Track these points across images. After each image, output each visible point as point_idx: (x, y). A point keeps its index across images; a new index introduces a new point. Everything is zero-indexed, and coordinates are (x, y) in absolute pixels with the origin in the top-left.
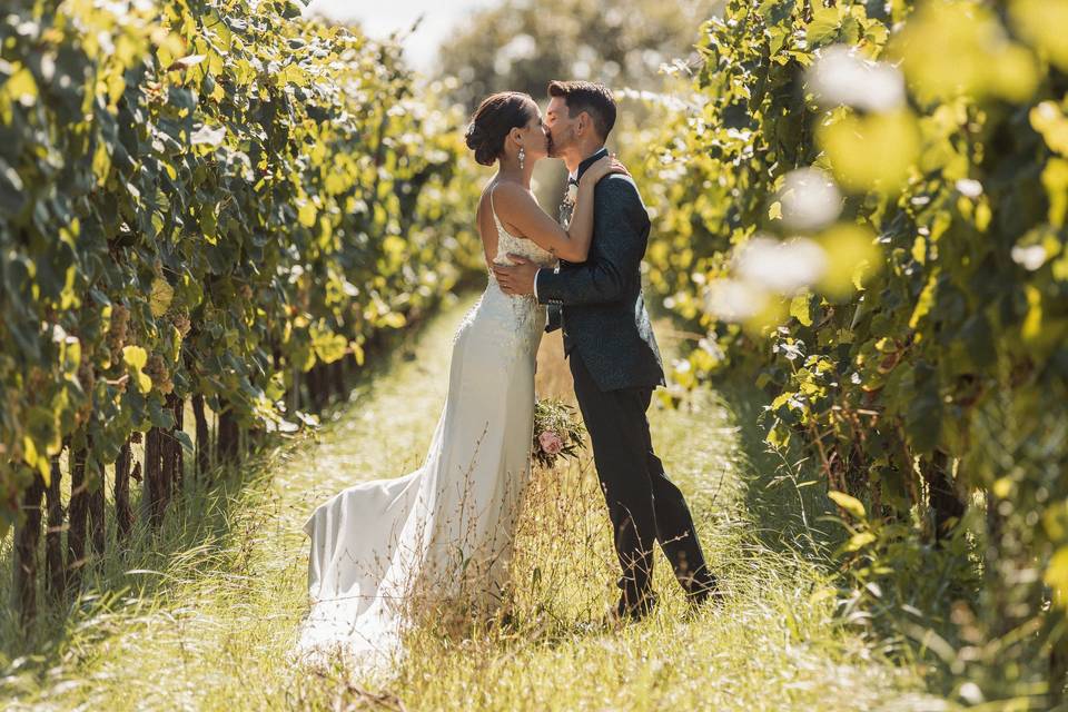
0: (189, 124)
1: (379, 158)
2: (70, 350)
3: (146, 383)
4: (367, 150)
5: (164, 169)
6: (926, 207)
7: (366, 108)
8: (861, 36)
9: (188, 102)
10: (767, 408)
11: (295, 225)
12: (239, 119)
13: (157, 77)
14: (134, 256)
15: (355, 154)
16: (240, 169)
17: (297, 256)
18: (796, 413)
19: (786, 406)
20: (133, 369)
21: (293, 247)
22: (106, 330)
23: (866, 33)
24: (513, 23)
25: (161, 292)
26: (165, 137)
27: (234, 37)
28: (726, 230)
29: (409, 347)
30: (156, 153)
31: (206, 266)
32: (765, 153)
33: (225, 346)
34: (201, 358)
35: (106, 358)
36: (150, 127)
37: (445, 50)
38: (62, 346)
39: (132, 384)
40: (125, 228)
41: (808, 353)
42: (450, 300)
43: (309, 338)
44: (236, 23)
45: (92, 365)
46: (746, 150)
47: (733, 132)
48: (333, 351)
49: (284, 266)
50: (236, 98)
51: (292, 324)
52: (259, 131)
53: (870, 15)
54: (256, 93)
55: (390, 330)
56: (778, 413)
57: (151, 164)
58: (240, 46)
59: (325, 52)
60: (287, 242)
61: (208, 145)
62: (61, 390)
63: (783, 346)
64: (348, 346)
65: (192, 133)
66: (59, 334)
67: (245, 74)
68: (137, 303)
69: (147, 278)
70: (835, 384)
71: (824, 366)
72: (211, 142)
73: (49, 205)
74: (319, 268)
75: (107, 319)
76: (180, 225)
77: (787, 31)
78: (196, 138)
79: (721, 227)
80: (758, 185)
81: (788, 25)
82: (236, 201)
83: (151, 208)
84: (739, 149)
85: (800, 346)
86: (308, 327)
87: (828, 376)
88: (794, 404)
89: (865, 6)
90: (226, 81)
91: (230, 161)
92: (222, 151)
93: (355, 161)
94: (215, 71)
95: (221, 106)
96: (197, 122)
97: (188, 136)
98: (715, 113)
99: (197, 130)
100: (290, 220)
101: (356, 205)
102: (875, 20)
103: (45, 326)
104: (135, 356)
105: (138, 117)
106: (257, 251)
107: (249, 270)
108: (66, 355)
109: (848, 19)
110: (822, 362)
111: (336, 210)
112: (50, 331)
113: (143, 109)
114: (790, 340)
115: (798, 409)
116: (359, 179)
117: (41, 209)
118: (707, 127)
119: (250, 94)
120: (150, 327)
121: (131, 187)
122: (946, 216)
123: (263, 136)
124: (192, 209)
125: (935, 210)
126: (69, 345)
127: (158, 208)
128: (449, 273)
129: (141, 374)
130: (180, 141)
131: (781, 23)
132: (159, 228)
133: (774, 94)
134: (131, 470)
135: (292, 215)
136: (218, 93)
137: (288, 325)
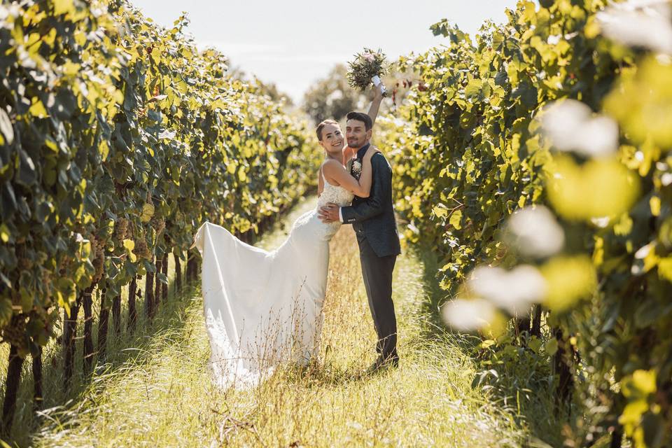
0: (158, 129)
1: (266, 141)
2: (85, 246)
3: (134, 258)
4: (261, 138)
5: (148, 151)
6: (529, 182)
7: (261, 120)
8: (492, 94)
9: (158, 118)
10: (440, 270)
11: (226, 173)
12: (190, 126)
13: (144, 106)
14: (132, 193)
15: (257, 140)
16: (184, 151)
17: (227, 187)
18: (454, 273)
19: (449, 269)
20: (128, 250)
21: (225, 183)
22: (111, 233)
23: (494, 92)
24: (334, 85)
25: (149, 209)
26: (149, 135)
27: (188, 87)
28: (419, 177)
29: (283, 221)
30: (144, 142)
31: (178, 194)
32: (439, 146)
33: (185, 231)
34: (174, 236)
35: (112, 247)
36: (140, 130)
37: (306, 95)
38: (81, 244)
39: (128, 257)
40: (130, 180)
41: (461, 244)
42: (302, 199)
43: (232, 223)
44: (190, 80)
45: (104, 250)
46: (431, 145)
47: (424, 138)
48: (244, 227)
49: (220, 191)
50: (189, 116)
51: (224, 217)
52: (200, 133)
53: (496, 83)
54: (199, 115)
55: (275, 213)
56: (445, 273)
57: (142, 149)
58: (191, 91)
59: (234, 93)
60: (222, 180)
61: (167, 139)
62: (81, 266)
63: (449, 240)
64: (251, 225)
65: (160, 133)
66: (80, 238)
67: (194, 105)
68: (133, 217)
69: (140, 203)
70: (473, 260)
71: (468, 251)
72: (169, 138)
73: (68, 173)
74: (239, 190)
75: (111, 227)
76: (157, 178)
77: (456, 90)
78: (161, 136)
79: (417, 176)
80: (434, 160)
81: (456, 87)
82: (192, 164)
83: (141, 170)
84: (427, 145)
85: (457, 242)
86: (232, 218)
87: (470, 256)
88: (453, 269)
89: (495, 79)
90: (184, 107)
91: (178, 147)
92: (174, 142)
93: (257, 143)
94: (177, 103)
95: (181, 120)
96: (163, 128)
97: (157, 134)
98: (417, 127)
99: (162, 132)
100: (222, 170)
101: (257, 162)
102: (499, 86)
103: (72, 233)
104: (129, 244)
105: (133, 125)
106: (203, 187)
107: (199, 196)
108: (83, 248)
109: (486, 85)
110: (467, 249)
111: (247, 165)
112: (75, 236)
113: (135, 121)
114: (452, 238)
115: (455, 271)
116: (258, 152)
117: (63, 175)
118: (412, 134)
119: (196, 115)
120: (139, 228)
121: (129, 161)
122: (540, 188)
123: (202, 135)
124: (168, 169)
125: (534, 185)
126: (84, 243)
127: (145, 170)
128: (301, 189)
129: (131, 253)
130: (154, 136)
131: (453, 86)
132: (146, 179)
133: (446, 119)
134: (137, 292)
135: (224, 168)
136: (180, 114)
137: (222, 218)
